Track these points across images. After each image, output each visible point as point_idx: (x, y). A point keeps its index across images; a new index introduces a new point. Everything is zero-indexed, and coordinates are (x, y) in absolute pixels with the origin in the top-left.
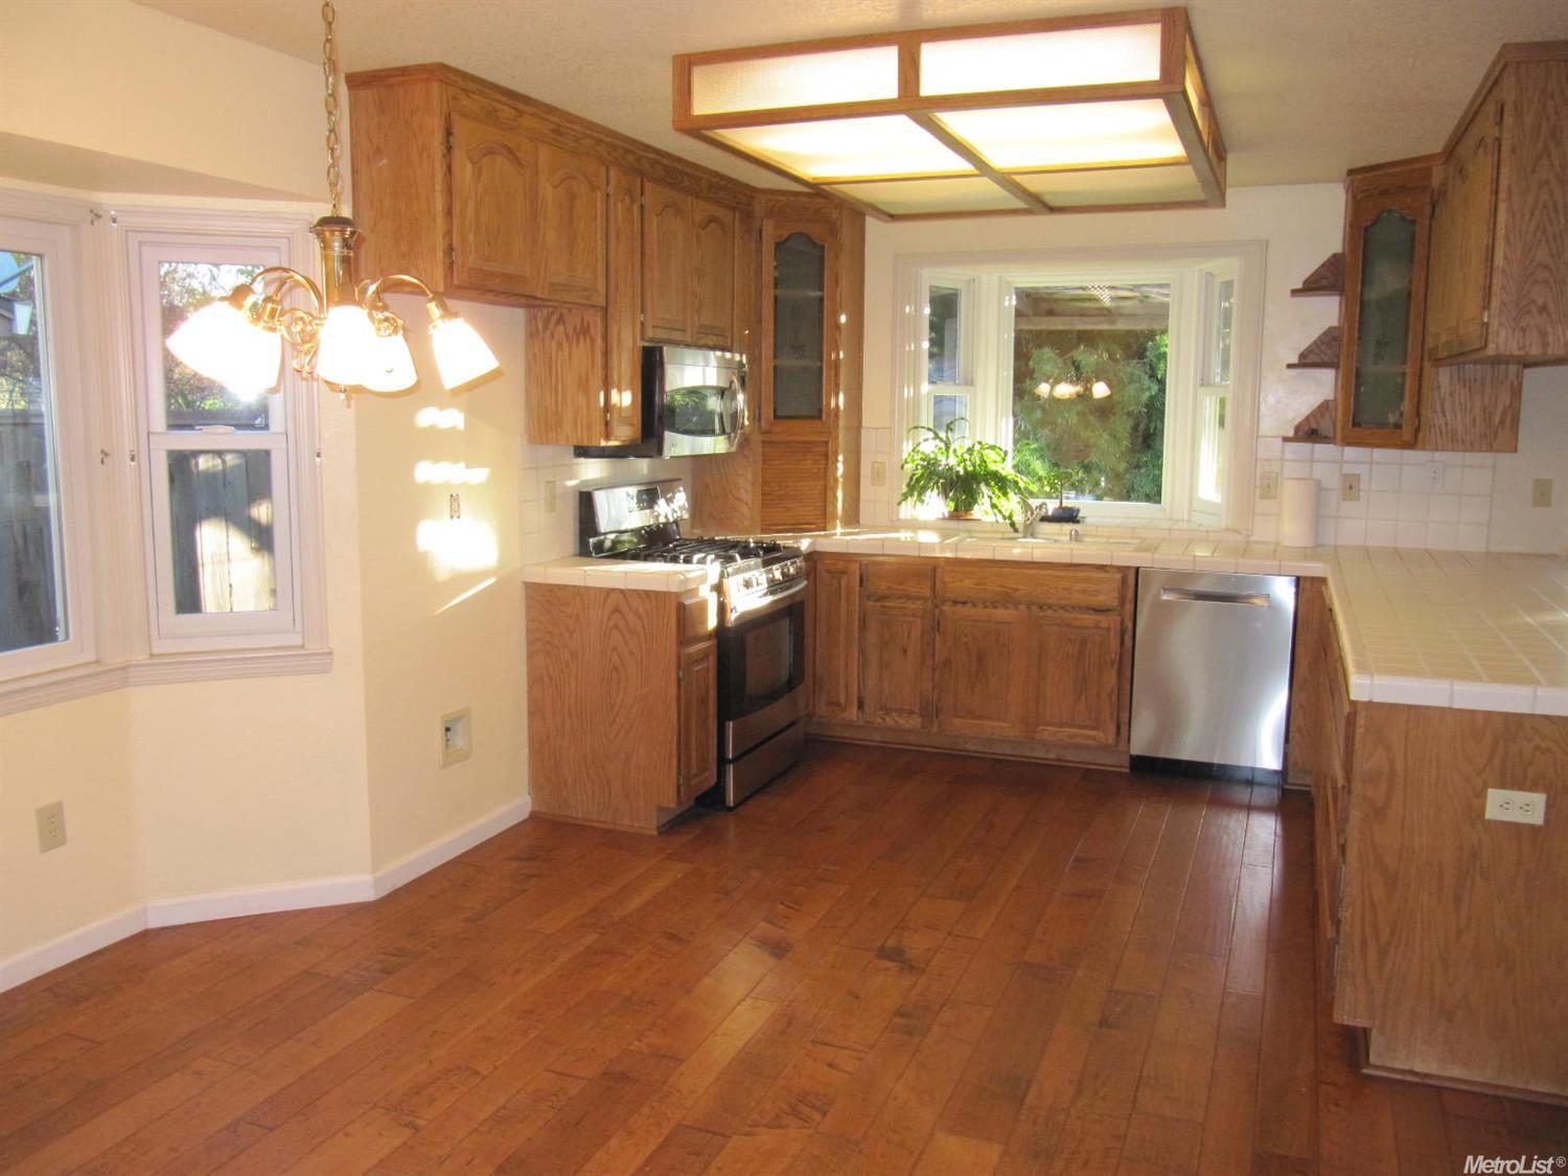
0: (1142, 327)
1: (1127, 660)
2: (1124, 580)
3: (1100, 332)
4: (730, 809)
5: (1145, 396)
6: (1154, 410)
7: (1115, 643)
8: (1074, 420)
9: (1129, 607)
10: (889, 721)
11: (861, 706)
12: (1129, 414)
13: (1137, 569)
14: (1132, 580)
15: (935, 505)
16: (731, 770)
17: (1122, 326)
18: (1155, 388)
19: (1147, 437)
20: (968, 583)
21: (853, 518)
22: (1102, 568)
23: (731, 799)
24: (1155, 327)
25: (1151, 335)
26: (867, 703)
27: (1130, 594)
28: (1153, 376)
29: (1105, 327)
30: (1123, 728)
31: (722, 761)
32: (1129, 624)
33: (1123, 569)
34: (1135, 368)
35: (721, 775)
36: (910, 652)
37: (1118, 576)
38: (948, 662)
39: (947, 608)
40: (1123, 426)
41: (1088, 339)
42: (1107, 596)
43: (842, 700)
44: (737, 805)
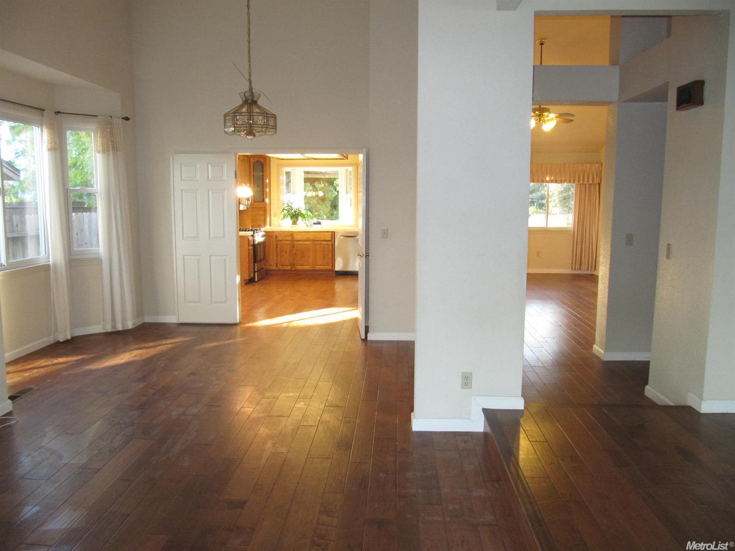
0: (332, 177)
1: (333, 250)
2: (332, 234)
3: (321, 178)
4: (256, 282)
5: (334, 196)
6: (336, 198)
7: (331, 247)
8: (315, 202)
9: (333, 239)
10: (283, 268)
11: (277, 266)
12: (330, 200)
13: (334, 232)
14: (333, 234)
15: (289, 221)
16: (256, 273)
17: (327, 176)
18: (336, 193)
19: (335, 206)
20: (300, 236)
21: (270, 225)
22: (327, 232)
23: (256, 280)
24: (335, 177)
25: (335, 179)
26: (278, 265)
27: (333, 237)
28: (335, 190)
29: (323, 177)
30: (333, 265)
31: (255, 272)
32: (333, 243)
33: (331, 232)
34: (331, 188)
35: (254, 274)
36: (288, 252)
37: (331, 233)
38: (296, 254)
39: (295, 242)
40: (328, 204)
41: (318, 180)
42: (329, 238)
43: (272, 264)
44: (258, 281)
